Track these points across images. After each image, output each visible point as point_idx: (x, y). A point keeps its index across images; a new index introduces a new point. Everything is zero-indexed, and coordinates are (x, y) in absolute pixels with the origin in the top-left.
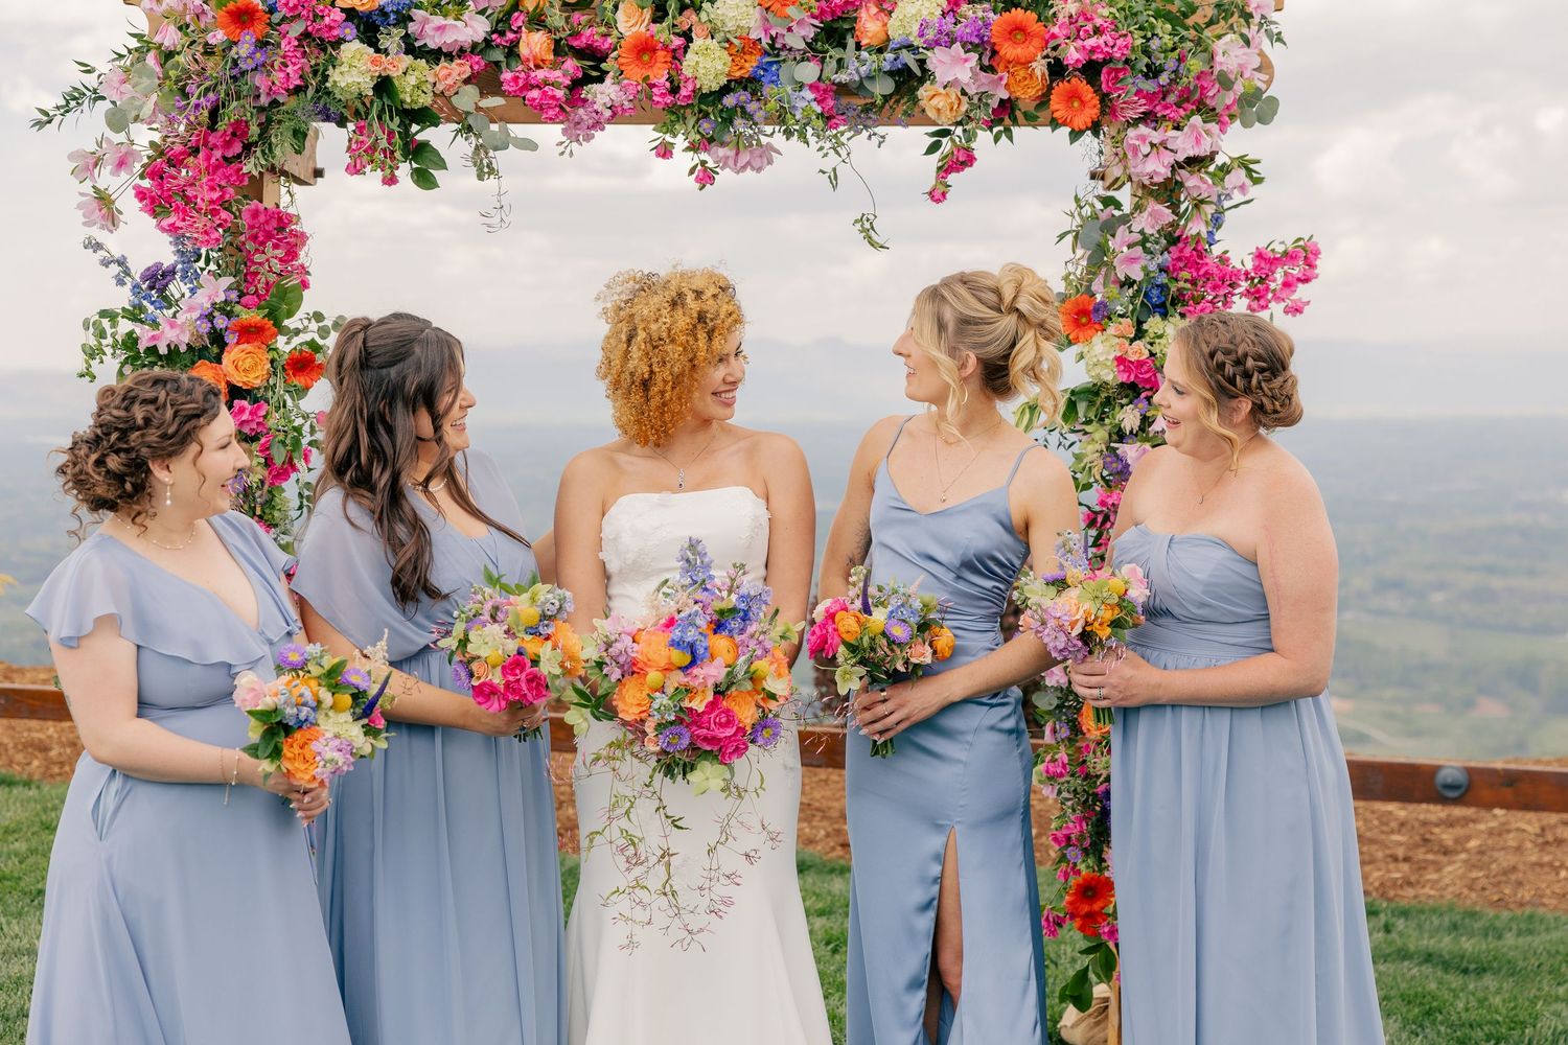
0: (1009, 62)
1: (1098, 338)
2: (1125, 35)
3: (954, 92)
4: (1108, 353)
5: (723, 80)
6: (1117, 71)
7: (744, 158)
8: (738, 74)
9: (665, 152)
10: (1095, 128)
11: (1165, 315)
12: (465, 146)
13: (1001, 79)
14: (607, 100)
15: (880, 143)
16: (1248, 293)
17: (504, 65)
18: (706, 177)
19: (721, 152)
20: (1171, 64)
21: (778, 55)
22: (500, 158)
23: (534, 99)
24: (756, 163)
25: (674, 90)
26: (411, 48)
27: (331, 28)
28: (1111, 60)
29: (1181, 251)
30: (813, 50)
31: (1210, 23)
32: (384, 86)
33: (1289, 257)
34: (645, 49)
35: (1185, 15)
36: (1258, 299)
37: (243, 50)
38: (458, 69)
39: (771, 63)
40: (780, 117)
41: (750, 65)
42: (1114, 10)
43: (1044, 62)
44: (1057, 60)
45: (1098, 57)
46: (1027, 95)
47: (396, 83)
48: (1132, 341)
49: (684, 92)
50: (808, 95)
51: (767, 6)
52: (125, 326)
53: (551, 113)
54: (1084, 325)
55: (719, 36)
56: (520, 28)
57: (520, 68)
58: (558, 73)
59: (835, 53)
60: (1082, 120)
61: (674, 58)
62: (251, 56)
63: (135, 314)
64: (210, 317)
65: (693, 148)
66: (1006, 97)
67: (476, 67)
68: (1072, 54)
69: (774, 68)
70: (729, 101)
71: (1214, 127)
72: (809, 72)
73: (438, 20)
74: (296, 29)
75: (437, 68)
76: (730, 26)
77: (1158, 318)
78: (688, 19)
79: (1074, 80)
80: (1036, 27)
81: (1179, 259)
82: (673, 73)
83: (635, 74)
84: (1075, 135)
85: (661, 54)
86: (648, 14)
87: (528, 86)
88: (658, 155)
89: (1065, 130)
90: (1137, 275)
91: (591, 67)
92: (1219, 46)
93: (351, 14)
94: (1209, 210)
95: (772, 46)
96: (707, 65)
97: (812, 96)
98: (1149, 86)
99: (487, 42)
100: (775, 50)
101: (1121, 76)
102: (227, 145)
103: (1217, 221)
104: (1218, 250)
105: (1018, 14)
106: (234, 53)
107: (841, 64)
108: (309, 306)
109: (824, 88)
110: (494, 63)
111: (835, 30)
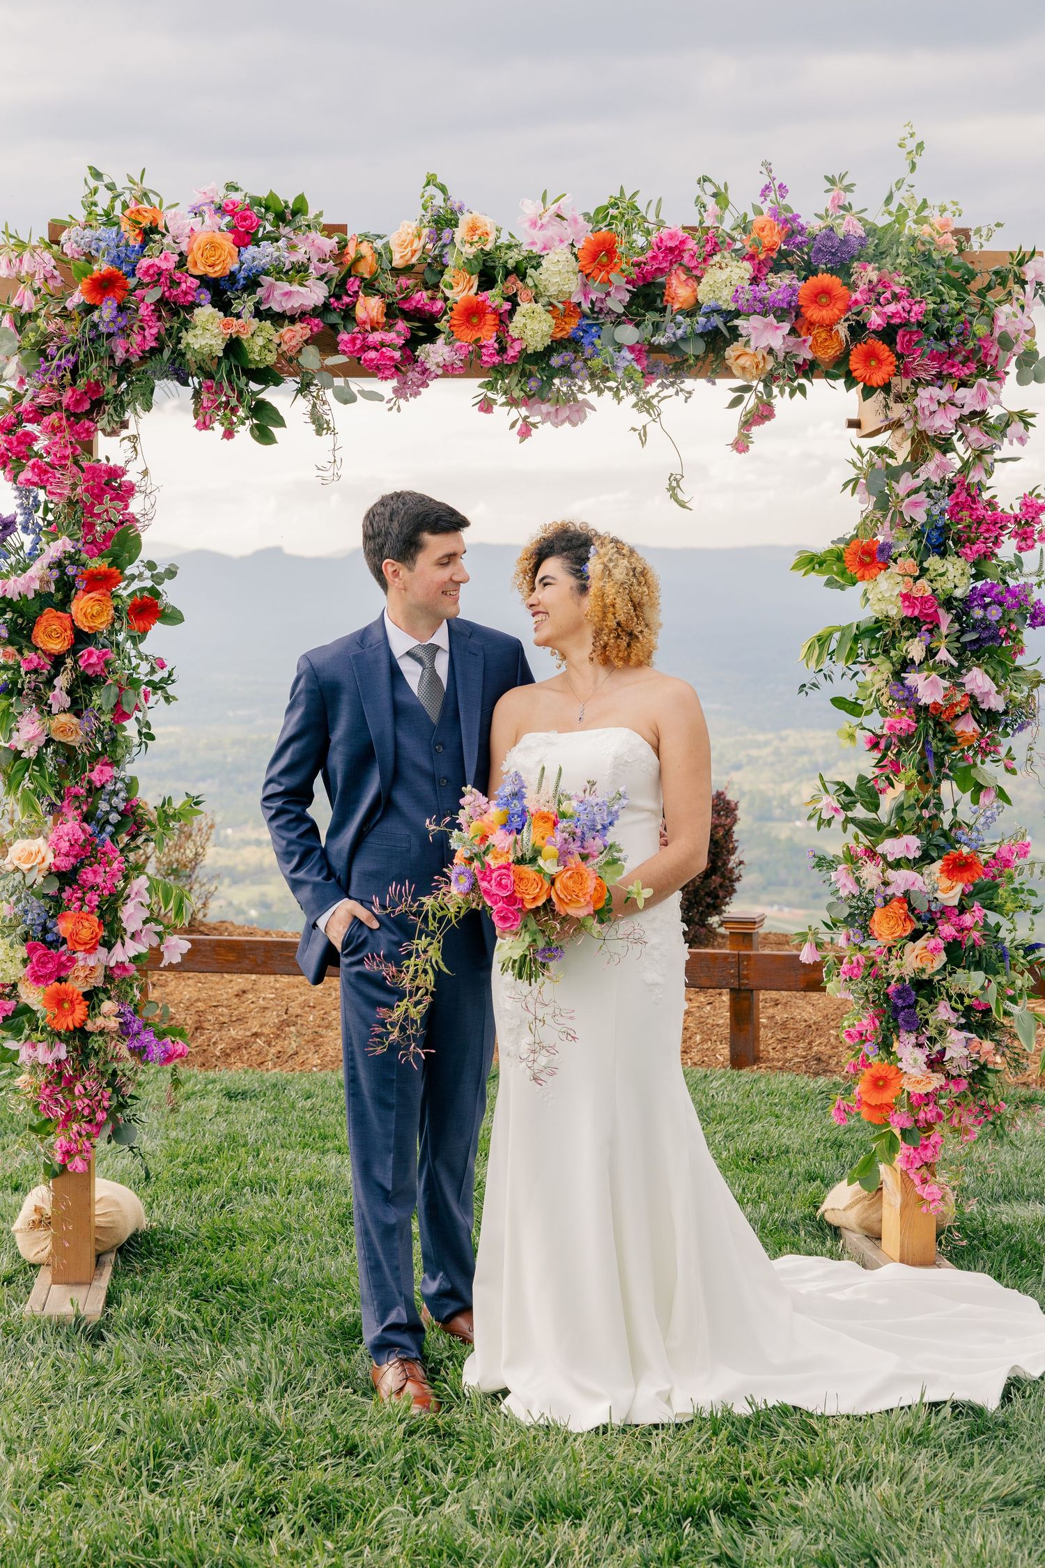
0: (812, 324)
1: (882, 577)
2: (921, 302)
3: (762, 354)
4: (893, 590)
5: (548, 342)
6: (912, 333)
7: (565, 412)
8: (559, 335)
9: (486, 406)
10: (886, 388)
11: (943, 555)
12: (303, 404)
13: (805, 341)
14: (440, 359)
15: (687, 398)
16: (1015, 534)
17: (341, 328)
18: (526, 430)
19: (545, 408)
20: (958, 327)
21: (597, 319)
22: (336, 415)
23: (372, 360)
24: (575, 417)
25: (502, 350)
26: (259, 314)
27: (185, 293)
28: (905, 325)
29: (957, 496)
30: (630, 313)
31: (989, 288)
32: (234, 347)
34: (473, 313)
35: (968, 282)
36: (1025, 539)
37: (106, 312)
38: (300, 331)
39: (591, 325)
40: (598, 375)
41: (571, 326)
42: (908, 278)
43: (846, 324)
44: (858, 322)
45: (896, 321)
46: (832, 352)
47: (246, 345)
48: (917, 578)
49: (511, 353)
50: (627, 355)
51: (588, 271)
53: (387, 373)
54: (868, 564)
55: (544, 300)
56: (357, 292)
57: (356, 329)
58: (393, 335)
59: (651, 317)
60: (877, 379)
61: (501, 321)
62: (113, 320)
64: (58, 564)
65: (512, 403)
66: (809, 356)
67: (315, 329)
68: (875, 319)
69: (594, 330)
70: (556, 361)
71: (993, 384)
72: (628, 334)
73: (284, 286)
74: (153, 295)
75: (282, 331)
76: (552, 290)
77: (937, 557)
78: (514, 285)
79: (870, 342)
80: (840, 290)
81: (957, 504)
82: (501, 334)
83: (468, 336)
84: (869, 392)
85: (490, 318)
86: (475, 281)
87: (366, 348)
88: (481, 409)
89: (860, 388)
90: (922, 517)
91: (419, 329)
92: (999, 310)
93: (206, 282)
94: (989, 459)
95: (592, 310)
96: (533, 327)
97: (632, 356)
98: (941, 347)
99: (326, 307)
101: (915, 337)
104: (986, 496)
105: (824, 279)
106: (95, 316)
107: (657, 327)
108: (145, 555)
109: (645, 351)
110: (332, 326)
111: (649, 295)
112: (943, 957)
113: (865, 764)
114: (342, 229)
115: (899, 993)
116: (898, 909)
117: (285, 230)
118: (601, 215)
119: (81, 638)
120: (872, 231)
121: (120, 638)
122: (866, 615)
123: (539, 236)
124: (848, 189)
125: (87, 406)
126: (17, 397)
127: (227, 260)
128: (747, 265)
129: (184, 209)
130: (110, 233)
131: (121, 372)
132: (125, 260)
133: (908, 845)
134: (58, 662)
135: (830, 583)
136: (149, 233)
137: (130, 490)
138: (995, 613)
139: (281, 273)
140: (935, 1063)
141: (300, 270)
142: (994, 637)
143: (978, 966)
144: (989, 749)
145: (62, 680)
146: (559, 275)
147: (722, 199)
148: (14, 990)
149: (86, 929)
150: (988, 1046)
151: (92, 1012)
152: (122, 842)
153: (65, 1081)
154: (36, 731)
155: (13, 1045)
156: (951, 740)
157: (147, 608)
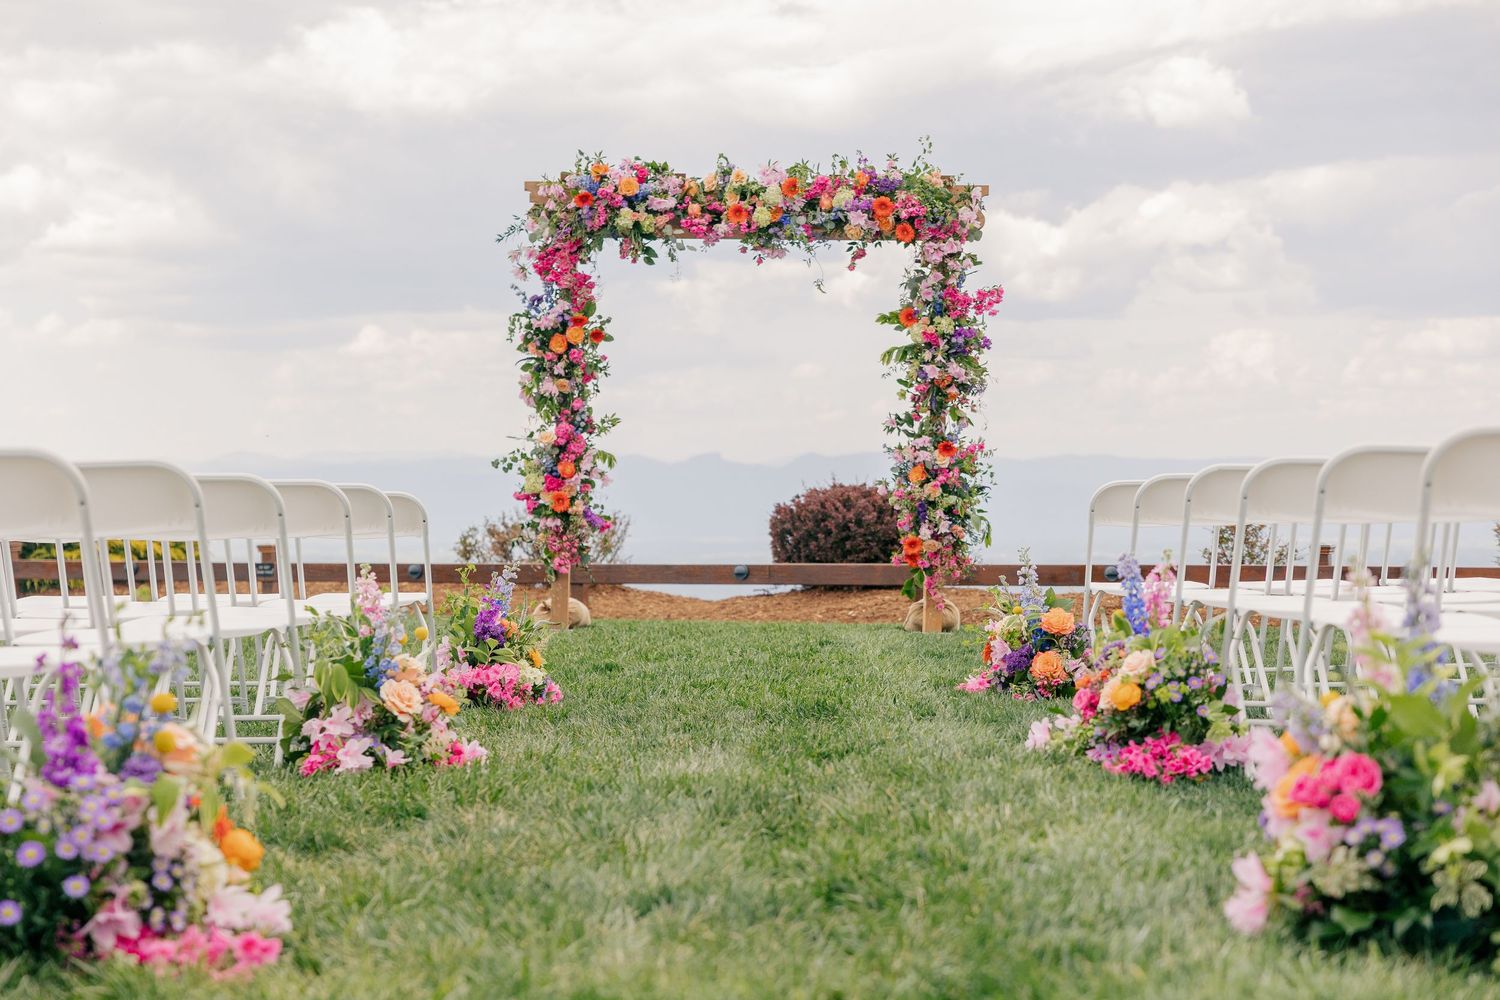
0: (880, 217)
1: (915, 325)
2: (924, 207)
3: (858, 229)
4: (920, 331)
5: (768, 223)
6: (921, 220)
7: (776, 253)
8: (773, 221)
9: (744, 250)
10: (913, 242)
11: (942, 316)
12: (666, 249)
13: (876, 223)
14: (722, 230)
15: (829, 248)
16: (975, 307)
17: (682, 217)
18: (760, 261)
19: (768, 251)
20: (942, 218)
21: (789, 214)
22: (678, 254)
23: (693, 230)
24: (780, 255)
25: (749, 227)
26: (648, 211)
27: (617, 203)
28: (918, 217)
29: (948, 290)
30: (804, 212)
31: (957, 201)
32: (637, 225)
33: (991, 293)
34: (738, 211)
35: (948, 199)
36: (979, 310)
38: (664, 219)
40: (791, 237)
41: (778, 217)
42: (920, 197)
43: (893, 217)
44: (898, 216)
45: (914, 215)
46: (886, 230)
47: (642, 224)
48: (929, 326)
49: (753, 228)
50: (802, 229)
51: (785, 194)
52: (524, 321)
53: (700, 235)
54: (910, 320)
55: (767, 206)
56: (689, 202)
57: (688, 218)
58: (703, 220)
59: (811, 213)
60: (908, 239)
61: (749, 214)
62: (587, 214)
63: (527, 315)
64: (561, 315)
65: (755, 249)
66: (878, 230)
67: (671, 218)
68: (904, 214)
69: (788, 218)
70: (771, 231)
71: (958, 242)
72: (802, 220)
73: (659, 199)
74: (604, 203)
75: (657, 218)
76: (770, 201)
77: (939, 316)
78: (754, 199)
79: (904, 224)
80: (889, 203)
81: (947, 294)
82: (749, 220)
83: (734, 222)
84: (906, 245)
85: (744, 213)
86: (738, 197)
87: (692, 225)
88: (741, 252)
89: (903, 243)
90: (930, 299)
91: (714, 217)
92: (960, 211)
93: (625, 198)
94: (958, 274)
95: (787, 210)
96: (762, 217)
97: (804, 229)
98: (933, 226)
99: (676, 208)
100: (788, 212)
101: (923, 222)
102: (571, 247)
103: (962, 278)
104: (963, 290)
105: (883, 198)
106: (580, 212)
107: (814, 217)
108: (597, 313)
109: (807, 227)
110: (678, 216)
111: (812, 204)
112: (941, 490)
113: (907, 406)
114: (684, 175)
115: (920, 506)
116: (920, 468)
117: (659, 176)
118: (792, 171)
119: (570, 346)
120: (907, 177)
121: (586, 348)
122: (909, 341)
123: (765, 179)
124: (896, 160)
125: (575, 249)
126: (546, 245)
127: (635, 189)
128: (853, 192)
129: (617, 168)
130: (586, 178)
131: (591, 234)
132: (593, 188)
133: (926, 440)
134: (560, 357)
135: (896, 329)
136: (603, 178)
137: (592, 286)
138: (961, 340)
139: (656, 194)
140: (935, 536)
141: (665, 192)
142: (964, 352)
143: (956, 494)
144: (963, 401)
145: (562, 364)
146: (774, 195)
147: (843, 164)
148: (538, 496)
149: (569, 469)
150: (960, 528)
151: (572, 504)
152: (585, 435)
153: (559, 535)
154: (550, 387)
155: (537, 520)
156: (945, 396)
157: (598, 335)
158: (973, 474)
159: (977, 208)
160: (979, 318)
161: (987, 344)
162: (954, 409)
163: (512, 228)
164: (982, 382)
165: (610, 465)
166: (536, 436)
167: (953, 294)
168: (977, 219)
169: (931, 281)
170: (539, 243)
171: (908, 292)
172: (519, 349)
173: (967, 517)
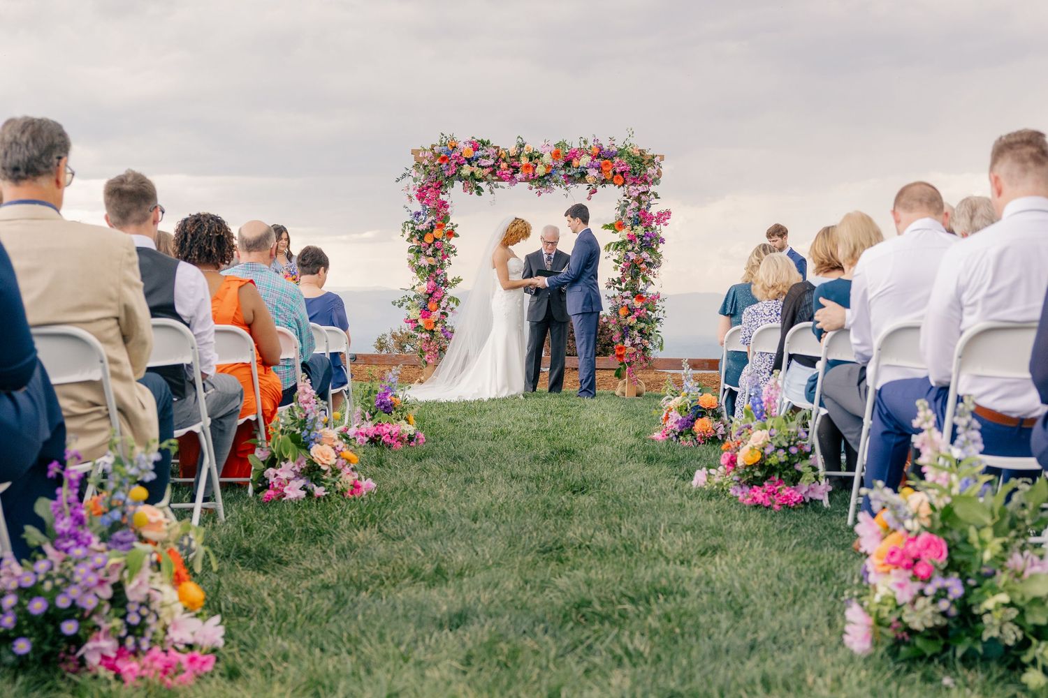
0: (605, 171)
1: (623, 231)
2: (629, 166)
3: (593, 178)
4: (626, 233)
5: (544, 174)
6: (627, 173)
7: (548, 190)
8: (547, 173)
9: (531, 189)
10: (623, 185)
11: (638, 225)
12: (488, 187)
13: (603, 175)
14: (519, 177)
15: (577, 188)
16: (656, 221)
17: (497, 170)
18: (540, 195)
19: (543, 189)
20: (638, 172)
21: (556, 169)
22: (495, 190)
23: (504, 178)
24: (551, 191)
25: (534, 176)
26: (478, 166)
27: (462, 162)
28: (626, 171)
29: (641, 212)
30: (563, 167)
31: (646, 163)
32: (472, 174)
33: (665, 213)
34: (527, 167)
35: (642, 162)
36: (658, 222)
37: (444, 165)
38: (488, 170)
39: (554, 170)
40: (556, 182)
41: (550, 170)
42: (627, 161)
43: (612, 171)
44: (615, 171)
45: (623, 170)
46: (609, 178)
47: (475, 173)
48: (631, 231)
49: (536, 176)
51: (554, 158)
52: (411, 225)
53: (506, 180)
54: (620, 227)
55: (543, 164)
56: (501, 162)
57: (500, 170)
58: (509, 172)
59: (568, 168)
60: (620, 183)
61: (534, 169)
62: (446, 167)
63: (412, 222)
64: (431, 222)
65: (536, 188)
66: (604, 179)
67: (491, 170)
68: (618, 170)
70: (546, 178)
71: (647, 185)
72: (563, 172)
73: (484, 160)
74: (455, 162)
75: (483, 170)
76: (545, 162)
77: (636, 226)
78: (537, 161)
79: (618, 175)
80: (610, 164)
82: (533, 172)
83: (525, 173)
84: (619, 187)
85: (531, 168)
86: (528, 160)
87: (502, 174)
88: (529, 189)
89: (617, 186)
90: (632, 216)
91: (515, 171)
92: (648, 169)
93: (466, 159)
94: (647, 203)
95: (554, 167)
96: (540, 170)
97: (563, 178)
98: (634, 177)
99: (494, 165)
101: (628, 175)
102: (436, 186)
103: (649, 206)
104: (649, 212)
105: (606, 161)
106: (441, 166)
107: (569, 171)
108: (450, 222)
109: (566, 176)
110: (494, 170)
111: (568, 164)
112: (636, 320)
113: (618, 274)
114: (498, 147)
115: (625, 328)
116: (625, 308)
117: (485, 147)
118: (557, 145)
119: (435, 240)
120: (620, 150)
121: (444, 240)
122: (620, 240)
123: (543, 150)
124: (614, 140)
125: (439, 186)
126: (423, 184)
127: (471, 154)
128: (590, 157)
129: (462, 142)
130: (445, 148)
131: (447, 179)
132: (449, 153)
133: (628, 293)
134: (430, 245)
135: (613, 232)
136: (454, 148)
137: (448, 206)
138: (648, 239)
139: (483, 157)
140: (633, 345)
141: (488, 156)
142: (650, 245)
143: (644, 322)
144: (649, 272)
145: (431, 249)
146: (547, 159)
147: (585, 142)
148: (417, 321)
149: (434, 307)
150: (646, 341)
151: (435, 326)
152: (443, 288)
153: (428, 342)
154: (424, 261)
155: (416, 334)
156: (639, 269)
157: (451, 234)
158: (654, 311)
159: (657, 167)
160: (658, 227)
161: (662, 241)
162: (643, 277)
163: (405, 175)
164: (659, 262)
165: (457, 304)
166: (416, 288)
167: (645, 213)
168: (658, 174)
169: (632, 206)
170: (418, 183)
171: (620, 212)
172: (407, 240)
173: (651, 334)
